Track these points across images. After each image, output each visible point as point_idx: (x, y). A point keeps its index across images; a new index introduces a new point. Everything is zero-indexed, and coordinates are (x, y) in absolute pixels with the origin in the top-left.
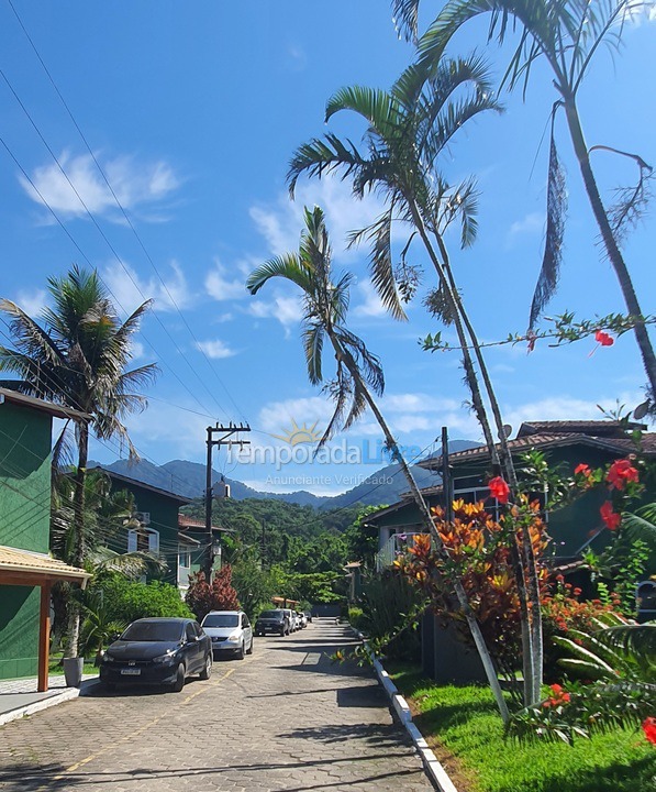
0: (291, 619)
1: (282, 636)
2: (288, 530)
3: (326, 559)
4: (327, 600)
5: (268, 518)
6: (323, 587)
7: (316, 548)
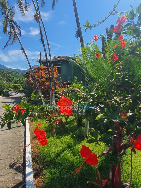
0: (12, 93)
1: (9, 96)
2: (14, 76)
3: (22, 82)
4: (21, 90)
5: (10, 73)
6: (20, 87)
7: (20, 80)
